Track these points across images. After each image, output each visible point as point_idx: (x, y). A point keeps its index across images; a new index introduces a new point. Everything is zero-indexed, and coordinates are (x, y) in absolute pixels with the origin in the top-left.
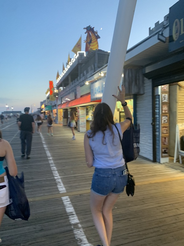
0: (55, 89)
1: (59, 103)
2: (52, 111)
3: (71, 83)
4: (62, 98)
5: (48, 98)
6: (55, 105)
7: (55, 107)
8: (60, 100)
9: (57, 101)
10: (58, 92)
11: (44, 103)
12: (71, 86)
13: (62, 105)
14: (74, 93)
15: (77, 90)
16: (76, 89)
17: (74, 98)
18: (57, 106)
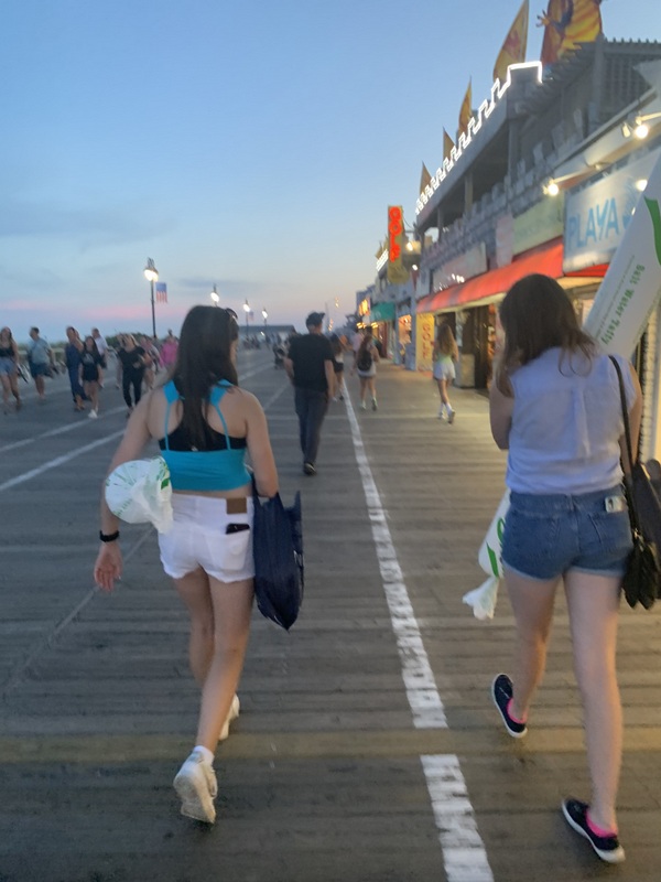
0: (411, 236)
1: (422, 289)
2: (394, 324)
3: (475, 206)
4: (432, 272)
5: (383, 275)
6: (408, 301)
7: (405, 308)
8: (428, 280)
9: (415, 283)
10: (419, 252)
11: (368, 296)
12: (473, 216)
13: (431, 300)
14: (483, 246)
15: (500, 231)
16: (492, 231)
17: (484, 268)
18: (413, 303)
